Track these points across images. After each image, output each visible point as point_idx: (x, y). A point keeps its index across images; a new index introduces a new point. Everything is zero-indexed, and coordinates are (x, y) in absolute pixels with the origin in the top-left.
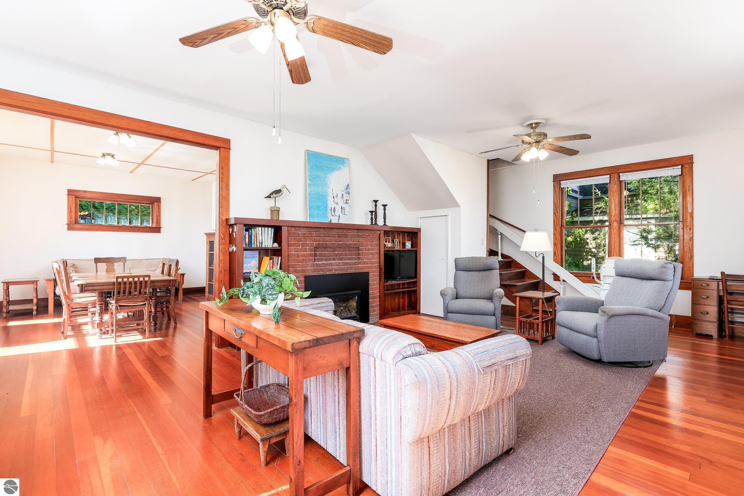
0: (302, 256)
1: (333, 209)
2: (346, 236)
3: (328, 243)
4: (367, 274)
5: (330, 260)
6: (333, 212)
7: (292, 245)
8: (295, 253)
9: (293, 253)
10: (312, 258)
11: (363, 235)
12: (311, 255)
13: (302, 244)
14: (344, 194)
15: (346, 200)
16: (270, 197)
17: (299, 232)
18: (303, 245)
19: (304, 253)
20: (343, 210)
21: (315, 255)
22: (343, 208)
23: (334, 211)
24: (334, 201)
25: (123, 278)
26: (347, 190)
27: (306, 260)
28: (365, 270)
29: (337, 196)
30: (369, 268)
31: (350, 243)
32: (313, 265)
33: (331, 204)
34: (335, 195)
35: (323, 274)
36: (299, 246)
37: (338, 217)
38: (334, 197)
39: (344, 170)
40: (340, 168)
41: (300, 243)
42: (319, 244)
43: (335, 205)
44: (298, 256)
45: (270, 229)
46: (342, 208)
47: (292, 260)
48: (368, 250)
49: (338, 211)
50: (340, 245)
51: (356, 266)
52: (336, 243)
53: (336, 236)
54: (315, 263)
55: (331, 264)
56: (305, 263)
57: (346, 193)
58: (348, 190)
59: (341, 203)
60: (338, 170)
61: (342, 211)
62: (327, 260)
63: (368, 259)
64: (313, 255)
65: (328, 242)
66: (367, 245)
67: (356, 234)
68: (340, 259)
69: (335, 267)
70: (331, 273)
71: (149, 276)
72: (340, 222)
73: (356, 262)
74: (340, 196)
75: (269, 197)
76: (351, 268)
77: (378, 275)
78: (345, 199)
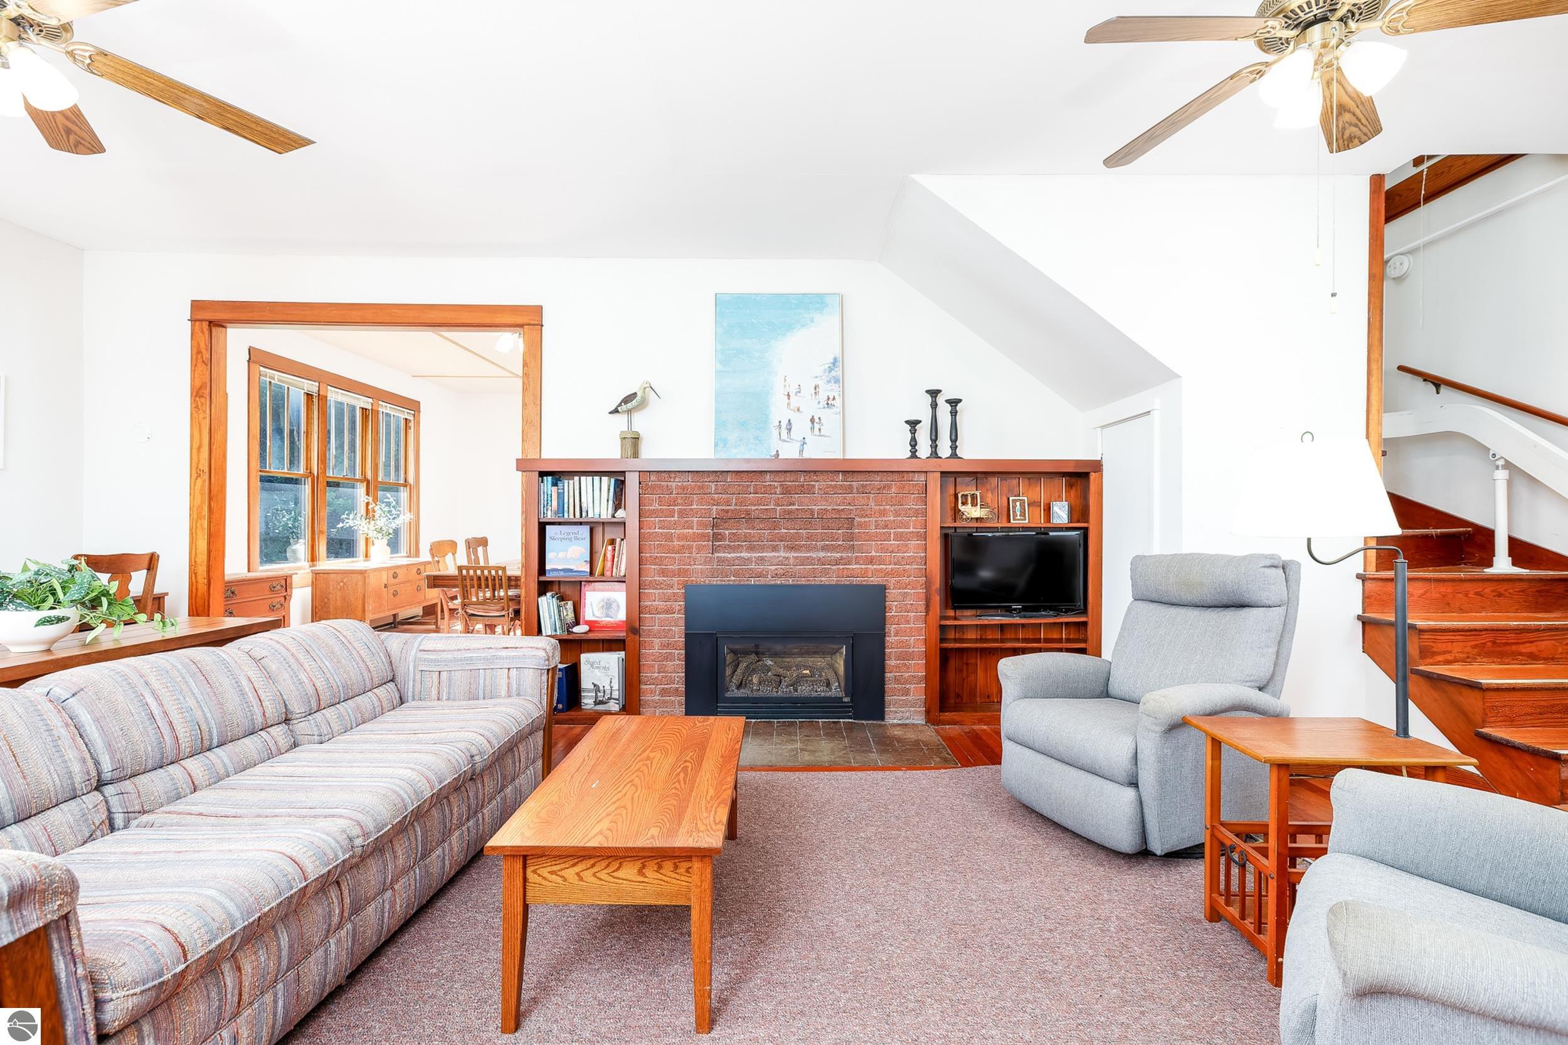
0: (679, 538)
1: (784, 424)
2: (810, 490)
3: (754, 508)
4: (881, 591)
5: (762, 549)
6: (784, 432)
7: (653, 513)
8: (660, 531)
9: (657, 530)
10: (706, 543)
11: (863, 486)
12: (703, 536)
13: (680, 512)
14: (821, 383)
15: (828, 399)
16: (618, 412)
17: (669, 484)
18: (682, 514)
19: (687, 531)
20: (817, 426)
21: (716, 537)
22: (817, 420)
23: (789, 430)
24: (789, 404)
25: (468, 569)
26: (830, 372)
27: (690, 547)
28: (875, 580)
29: (800, 392)
30: (887, 574)
31: (824, 507)
32: (707, 561)
33: (779, 411)
34: (793, 390)
35: (737, 583)
36: (673, 517)
37: (799, 444)
38: (789, 395)
39: (828, 323)
40: (812, 321)
41: (676, 508)
42: (727, 511)
43: (791, 415)
44: (670, 538)
45: (605, 479)
46: (812, 420)
47: (652, 547)
48: (886, 527)
49: (801, 427)
50: (790, 512)
51: (842, 567)
52: (778, 508)
53: (778, 490)
54: (716, 555)
55: (762, 559)
56: (687, 555)
57: (829, 382)
58: (833, 373)
59: (811, 407)
60: (802, 326)
61: (812, 429)
62: (751, 549)
63: (883, 549)
64: (709, 536)
65: (755, 505)
66: (883, 513)
67: (841, 486)
68: (792, 548)
69: (773, 568)
70: (762, 581)
71: (504, 569)
72: (806, 455)
73: (842, 558)
74: (808, 390)
75: (616, 411)
76: (825, 573)
77: (923, 596)
78: (822, 397)
